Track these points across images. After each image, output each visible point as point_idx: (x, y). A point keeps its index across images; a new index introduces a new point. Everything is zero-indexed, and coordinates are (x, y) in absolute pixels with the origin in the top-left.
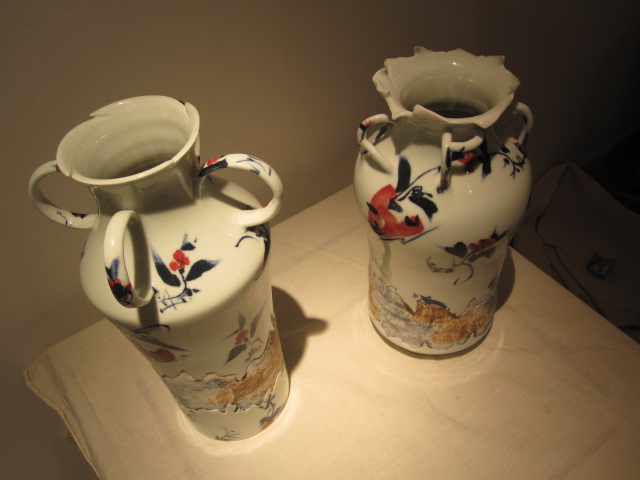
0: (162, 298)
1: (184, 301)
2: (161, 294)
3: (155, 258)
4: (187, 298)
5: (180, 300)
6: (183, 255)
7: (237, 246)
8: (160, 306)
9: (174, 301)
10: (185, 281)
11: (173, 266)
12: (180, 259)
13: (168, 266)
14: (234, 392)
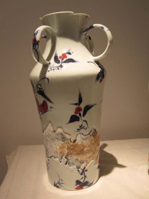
0: (51, 67)
1: (58, 69)
2: (51, 65)
3: (56, 54)
4: (60, 68)
5: (57, 68)
6: (66, 55)
7: (88, 62)
8: (49, 69)
9: (55, 68)
10: (62, 63)
11: (60, 57)
12: (64, 56)
13: (58, 57)
14: (68, 149)
